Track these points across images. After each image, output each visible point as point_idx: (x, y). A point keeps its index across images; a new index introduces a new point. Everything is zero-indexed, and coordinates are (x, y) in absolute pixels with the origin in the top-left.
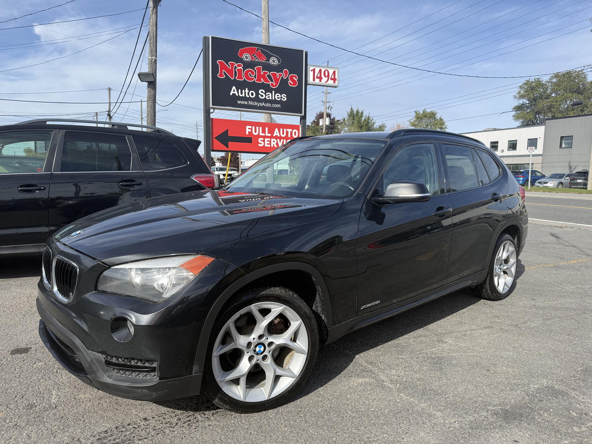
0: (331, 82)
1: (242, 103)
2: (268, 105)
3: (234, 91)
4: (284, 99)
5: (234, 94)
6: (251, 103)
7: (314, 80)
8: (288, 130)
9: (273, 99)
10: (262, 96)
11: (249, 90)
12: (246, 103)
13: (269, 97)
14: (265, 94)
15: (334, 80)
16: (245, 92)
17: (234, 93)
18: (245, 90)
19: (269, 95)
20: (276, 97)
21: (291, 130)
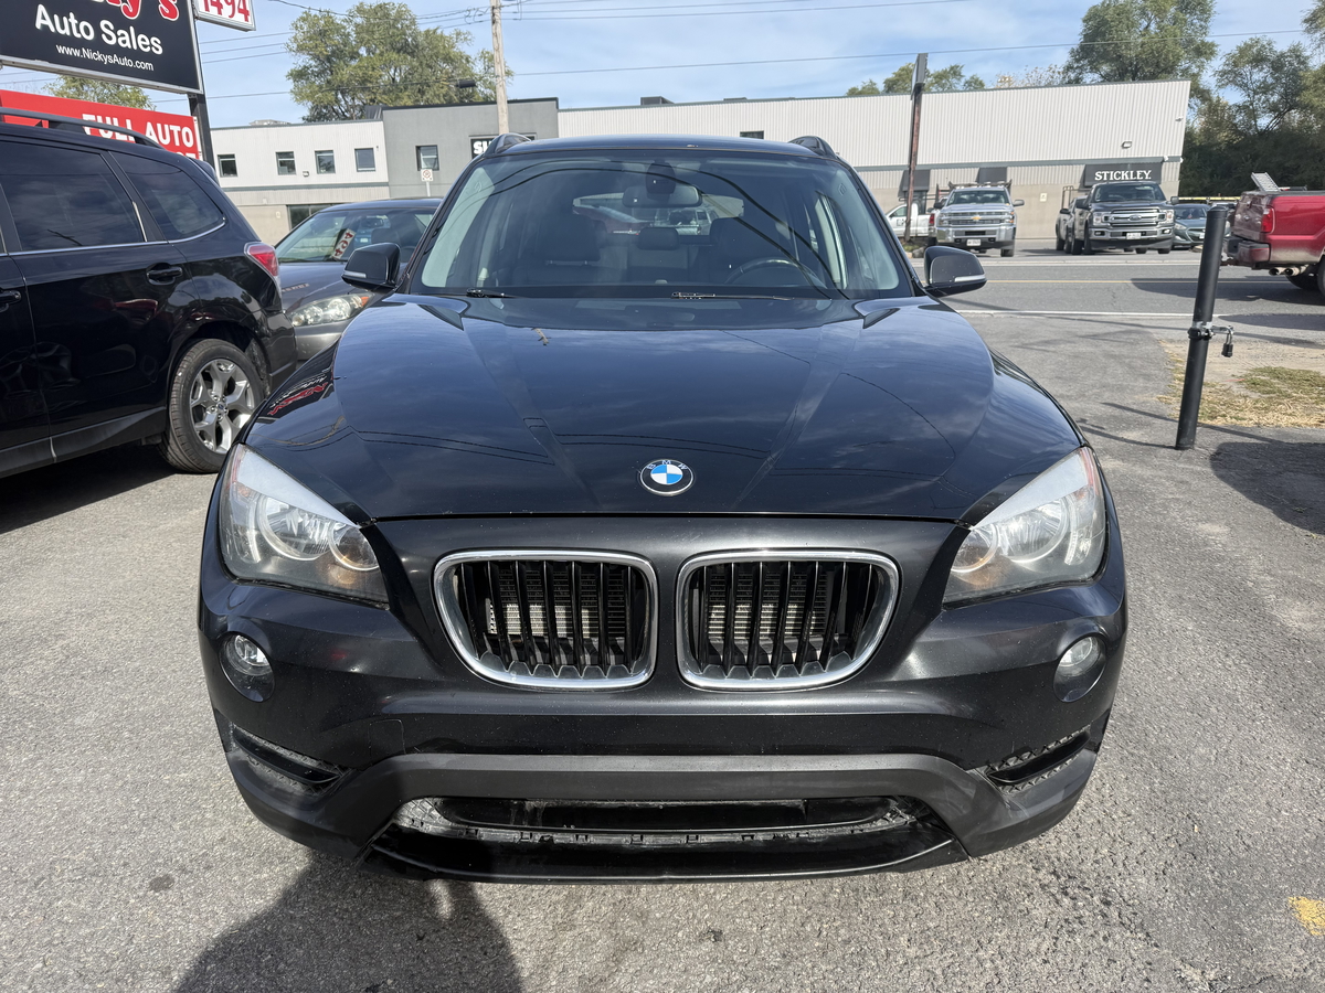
0: (239, 18)
1: (69, 51)
2: (126, 62)
3: (43, 18)
4: (157, 49)
5: (45, 27)
6: (88, 54)
7: (207, 9)
8: (172, 127)
9: (135, 47)
10: (109, 38)
11: (80, 20)
12: (77, 53)
13: (124, 42)
14: (115, 32)
15: (245, 12)
16: (70, 24)
17: (44, 22)
18: (68, 17)
19: (122, 35)
20: (140, 43)
21: (178, 128)
